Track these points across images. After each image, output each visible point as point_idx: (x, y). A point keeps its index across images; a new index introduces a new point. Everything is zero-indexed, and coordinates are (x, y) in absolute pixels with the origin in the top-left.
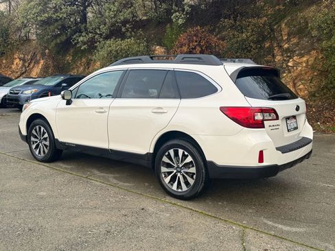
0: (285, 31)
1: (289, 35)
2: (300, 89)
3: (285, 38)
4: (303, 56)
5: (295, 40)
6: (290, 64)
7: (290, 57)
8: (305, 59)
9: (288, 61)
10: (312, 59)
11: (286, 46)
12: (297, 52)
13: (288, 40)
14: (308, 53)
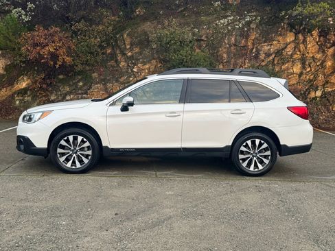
0: (128, 41)
1: (132, 44)
2: (147, 92)
3: (128, 47)
4: (145, 64)
5: (137, 50)
6: (135, 70)
7: (135, 64)
8: (147, 66)
9: (134, 68)
10: (153, 67)
11: (130, 54)
12: (141, 60)
13: (131, 49)
14: (149, 62)
